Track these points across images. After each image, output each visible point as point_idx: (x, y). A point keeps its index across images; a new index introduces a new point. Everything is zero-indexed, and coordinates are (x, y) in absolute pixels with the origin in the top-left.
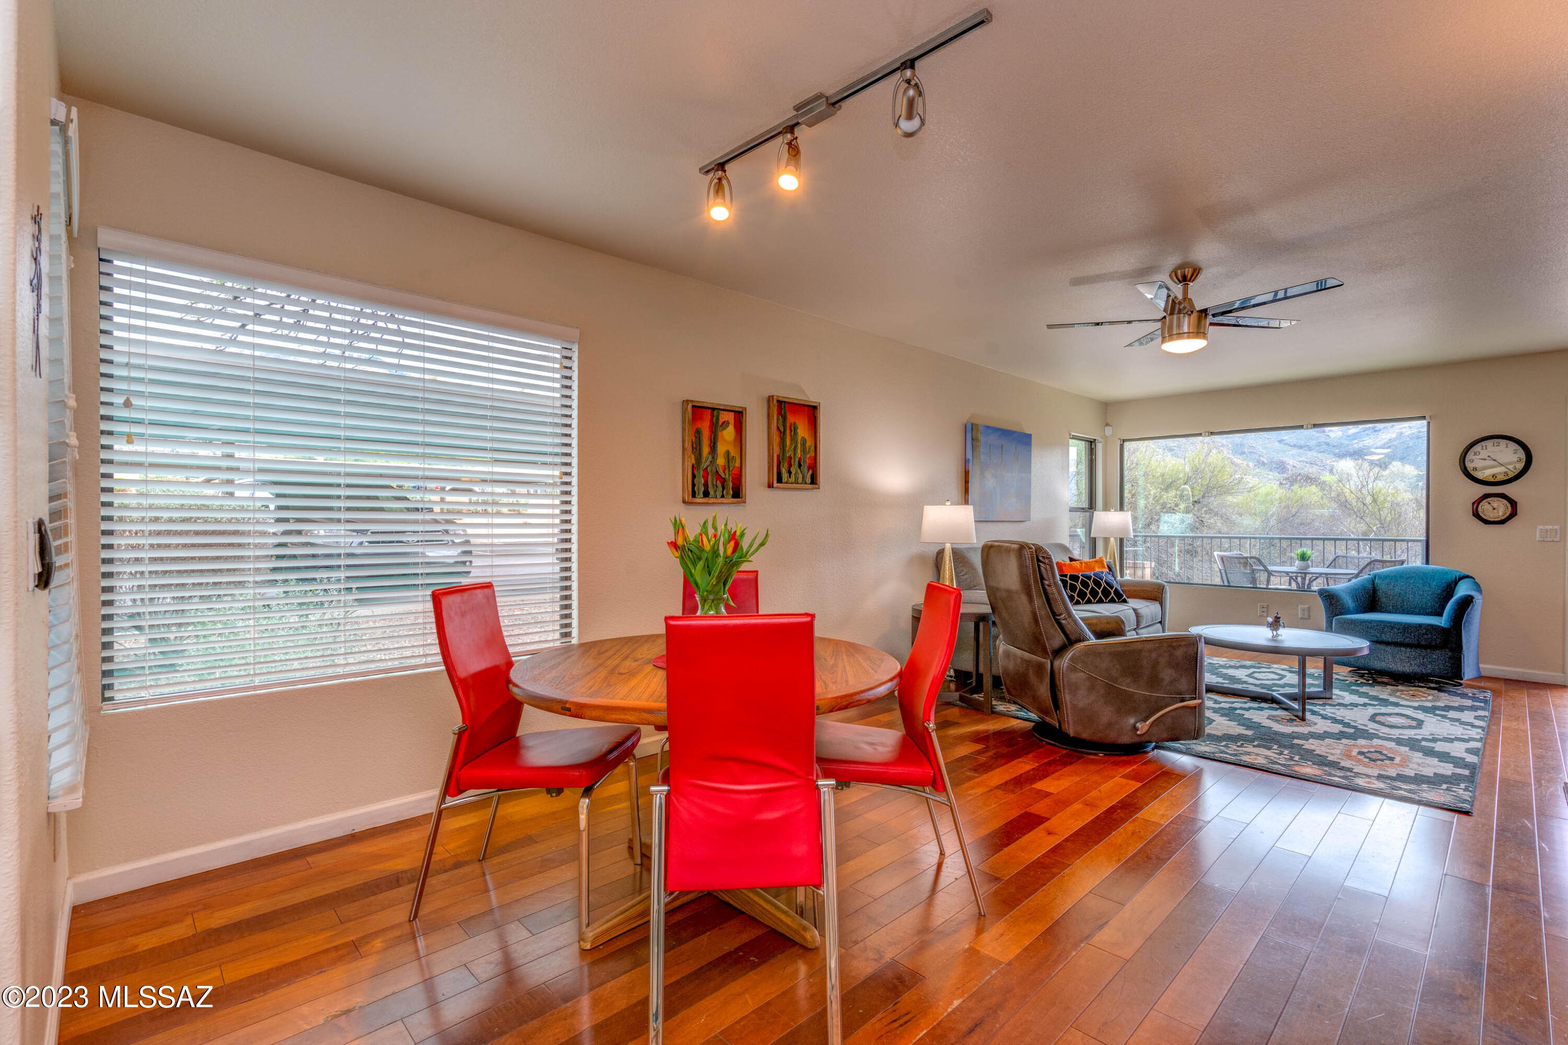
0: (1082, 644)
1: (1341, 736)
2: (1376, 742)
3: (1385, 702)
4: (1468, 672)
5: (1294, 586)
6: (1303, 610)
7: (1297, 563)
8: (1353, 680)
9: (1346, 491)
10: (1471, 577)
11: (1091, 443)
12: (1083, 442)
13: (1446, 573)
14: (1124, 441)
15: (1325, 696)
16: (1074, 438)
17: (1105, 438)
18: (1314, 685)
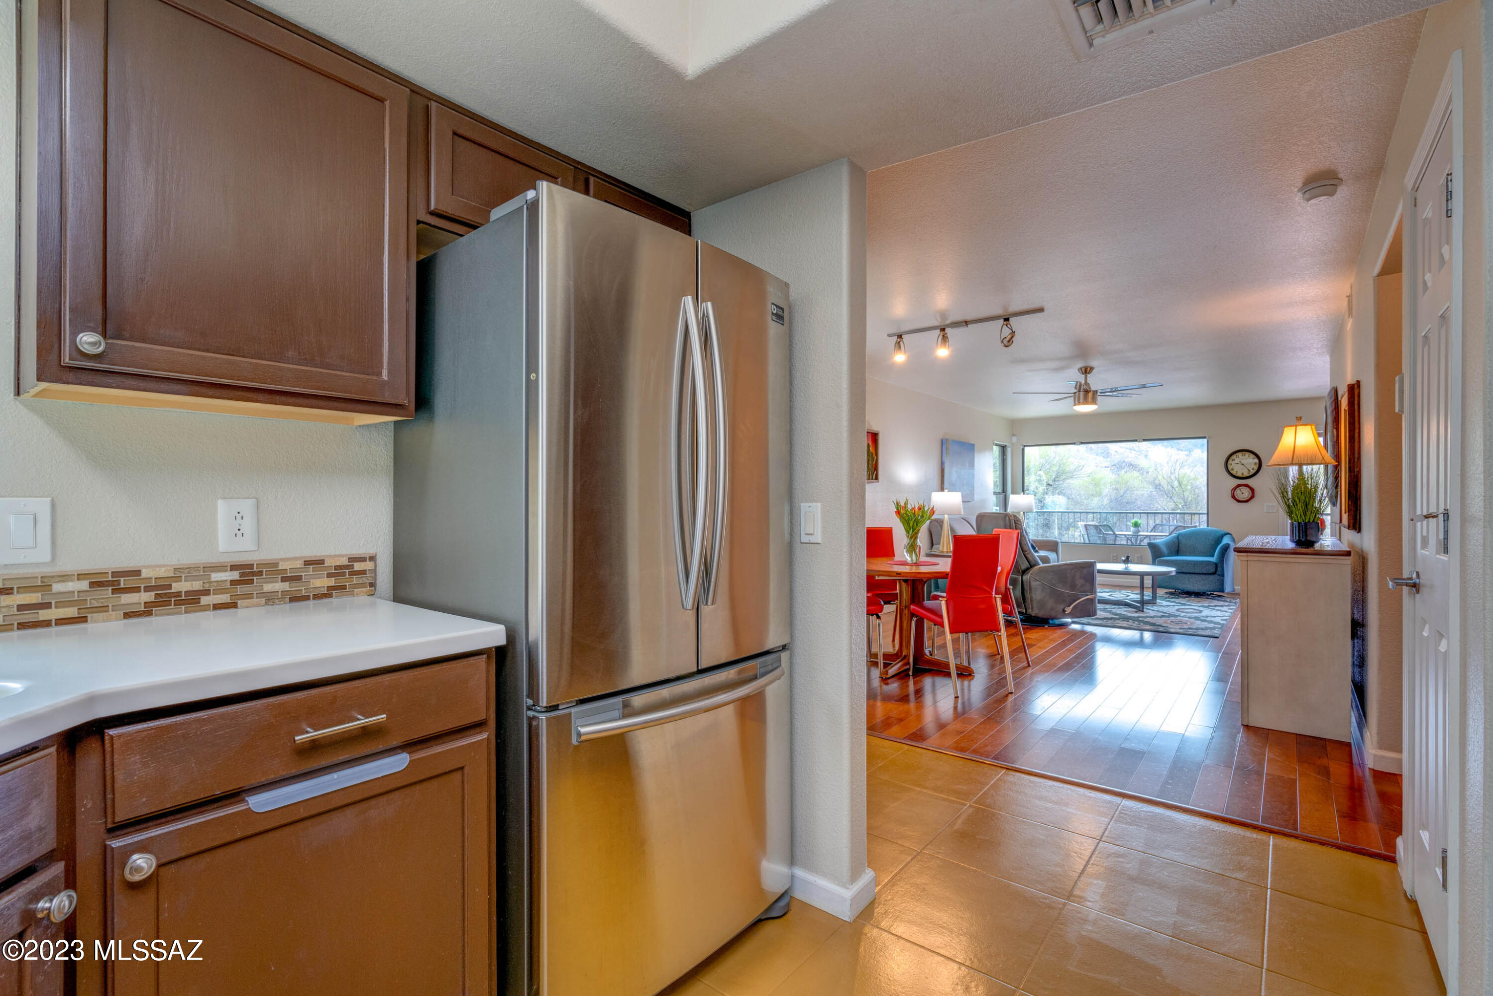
0: (1036, 567)
1: (1162, 616)
2: (1179, 618)
3: (1184, 604)
4: (1228, 588)
5: (1130, 543)
6: (1138, 557)
7: (1132, 529)
8: (1165, 596)
9: (1160, 477)
10: (1231, 534)
11: (1003, 449)
12: (998, 447)
13: (1216, 532)
14: (1025, 446)
15: (1153, 602)
16: (997, 445)
17: (1013, 444)
18: (1148, 595)
